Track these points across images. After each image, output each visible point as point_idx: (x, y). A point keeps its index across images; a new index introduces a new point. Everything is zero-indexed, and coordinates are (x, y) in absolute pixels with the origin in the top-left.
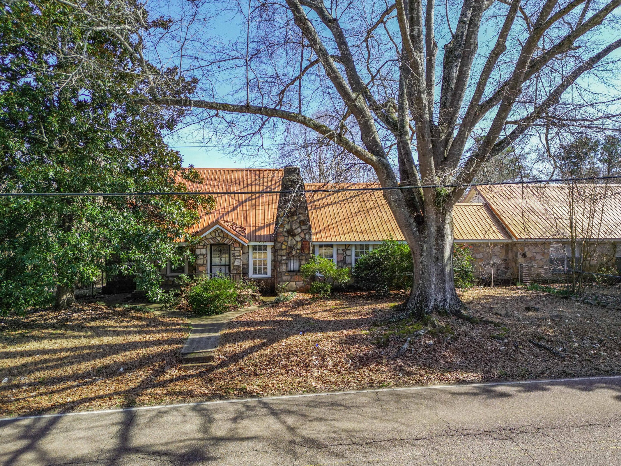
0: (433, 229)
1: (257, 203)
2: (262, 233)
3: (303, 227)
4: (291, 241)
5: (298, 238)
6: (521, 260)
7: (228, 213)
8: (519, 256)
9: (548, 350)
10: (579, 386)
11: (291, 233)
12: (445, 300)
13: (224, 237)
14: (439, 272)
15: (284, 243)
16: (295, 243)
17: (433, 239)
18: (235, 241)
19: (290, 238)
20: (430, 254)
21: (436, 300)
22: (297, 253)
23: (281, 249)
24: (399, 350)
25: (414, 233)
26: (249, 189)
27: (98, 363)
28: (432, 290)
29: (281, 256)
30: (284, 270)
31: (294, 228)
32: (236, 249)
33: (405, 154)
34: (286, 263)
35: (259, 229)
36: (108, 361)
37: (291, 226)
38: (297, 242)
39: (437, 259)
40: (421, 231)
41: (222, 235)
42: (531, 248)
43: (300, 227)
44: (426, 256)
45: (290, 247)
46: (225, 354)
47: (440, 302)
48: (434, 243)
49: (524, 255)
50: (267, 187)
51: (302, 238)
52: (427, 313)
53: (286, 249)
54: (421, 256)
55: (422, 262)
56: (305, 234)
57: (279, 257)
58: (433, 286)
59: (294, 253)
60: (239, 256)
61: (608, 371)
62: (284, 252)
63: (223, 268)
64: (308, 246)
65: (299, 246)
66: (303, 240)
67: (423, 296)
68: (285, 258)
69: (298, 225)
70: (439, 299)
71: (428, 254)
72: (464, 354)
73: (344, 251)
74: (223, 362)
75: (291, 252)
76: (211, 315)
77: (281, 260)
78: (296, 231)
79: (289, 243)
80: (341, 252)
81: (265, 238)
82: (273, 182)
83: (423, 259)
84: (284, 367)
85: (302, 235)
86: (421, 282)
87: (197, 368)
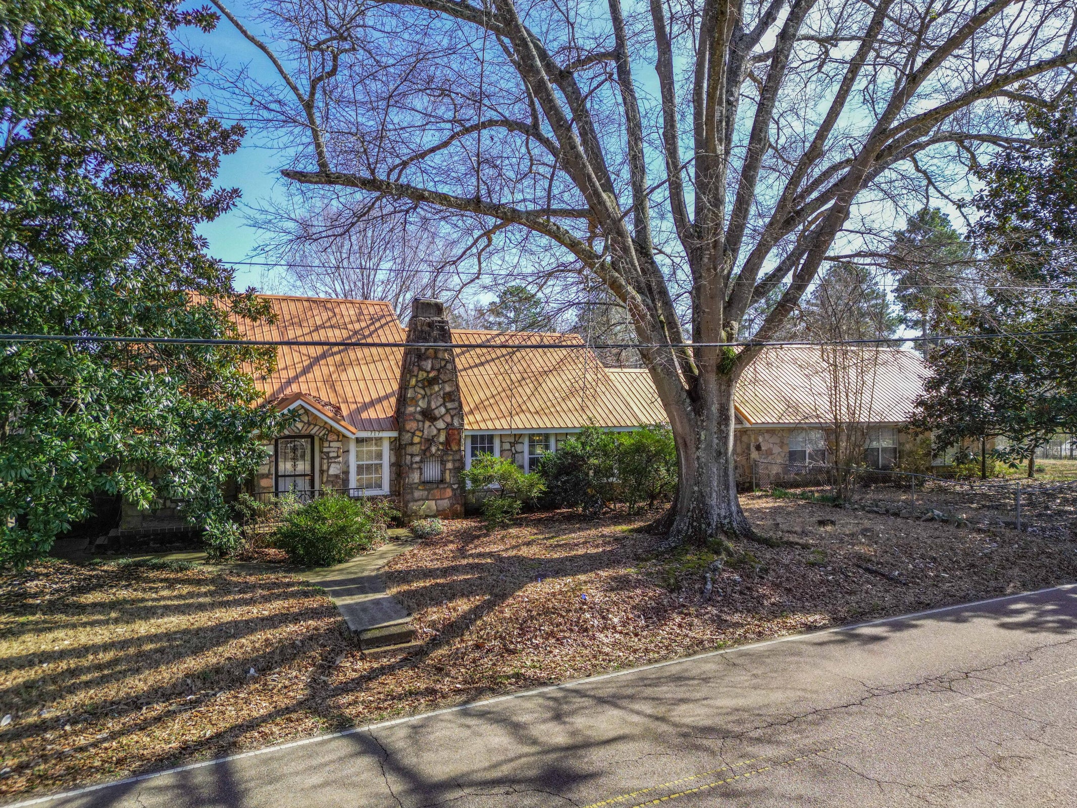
0: (715, 408)
1: (347, 361)
2: (372, 414)
3: (449, 405)
4: (429, 429)
5: (441, 424)
6: (754, 455)
7: (296, 377)
8: (753, 449)
9: (883, 575)
10: (948, 618)
11: (428, 415)
12: (731, 514)
13: (309, 423)
14: (722, 474)
15: (418, 433)
16: (435, 432)
17: (715, 423)
18: (331, 430)
19: (427, 424)
20: (709, 445)
21: (719, 515)
22: (438, 449)
23: (412, 444)
24: (702, 592)
25: (688, 414)
26: (321, 336)
27: (193, 664)
28: (713, 501)
29: (412, 455)
30: (417, 481)
31: (433, 406)
32: (332, 444)
33: (660, 293)
34: (420, 469)
35: (366, 406)
36: (211, 658)
37: (429, 403)
38: (439, 430)
39: (719, 454)
40: (698, 411)
41: (305, 419)
42: (767, 436)
43: (444, 404)
44: (705, 449)
45: (427, 440)
46: (433, 624)
47: (725, 517)
48: (715, 429)
49: (758, 448)
50: (356, 333)
51: (448, 424)
52: (711, 536)
53: (420, 443)
54: (698, 448)
55: (698, 458)
56: (452, 417)
57: (408, 457)
58: (714, 495)
59: (433, 449)
60: (338, 457)
61: (964, 597)
62: (416, 449)
63: (300, 481)
64: (457, 437)
65: (442, 438)
66: (449, 426)
67: (700, 510)
68: (417, 459)
69: (441, 401)
70: (723, 513)
71: (707, 445)
72: (789, 590)
73: (512, 444)
74: (434, 639)
75: (428, 449)
76: (329, 565)
77: (412, 463)
78: (436, 412)
79: (426, 432)
80: (507, 446)
81: (379, 425)
82: (363, 324)
83: (700, 453)
84: (551, 634)
85: (448, 419)
86: (696, 489)
87: (394, 653)
